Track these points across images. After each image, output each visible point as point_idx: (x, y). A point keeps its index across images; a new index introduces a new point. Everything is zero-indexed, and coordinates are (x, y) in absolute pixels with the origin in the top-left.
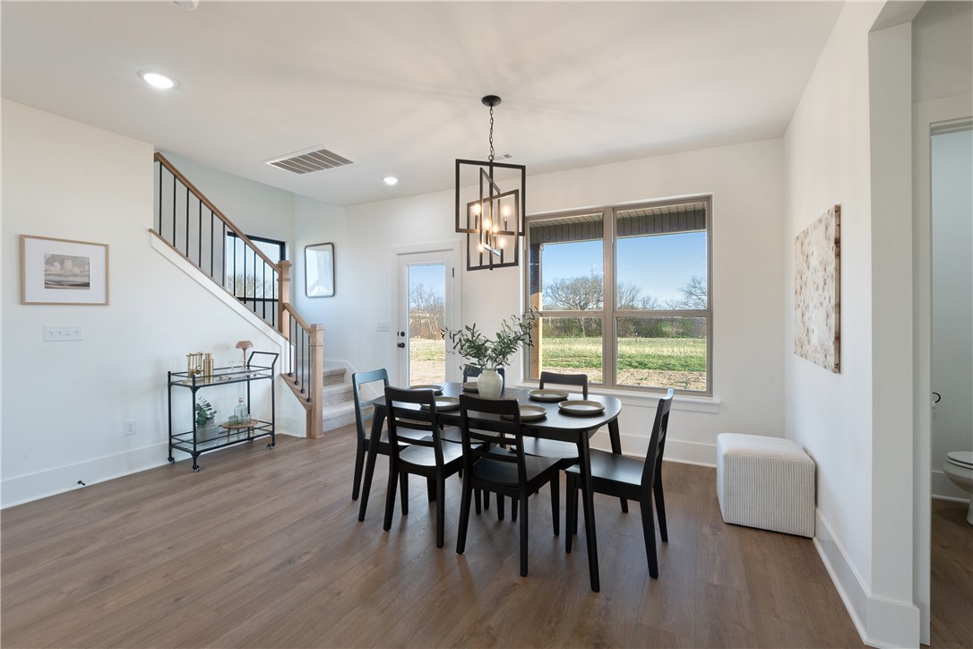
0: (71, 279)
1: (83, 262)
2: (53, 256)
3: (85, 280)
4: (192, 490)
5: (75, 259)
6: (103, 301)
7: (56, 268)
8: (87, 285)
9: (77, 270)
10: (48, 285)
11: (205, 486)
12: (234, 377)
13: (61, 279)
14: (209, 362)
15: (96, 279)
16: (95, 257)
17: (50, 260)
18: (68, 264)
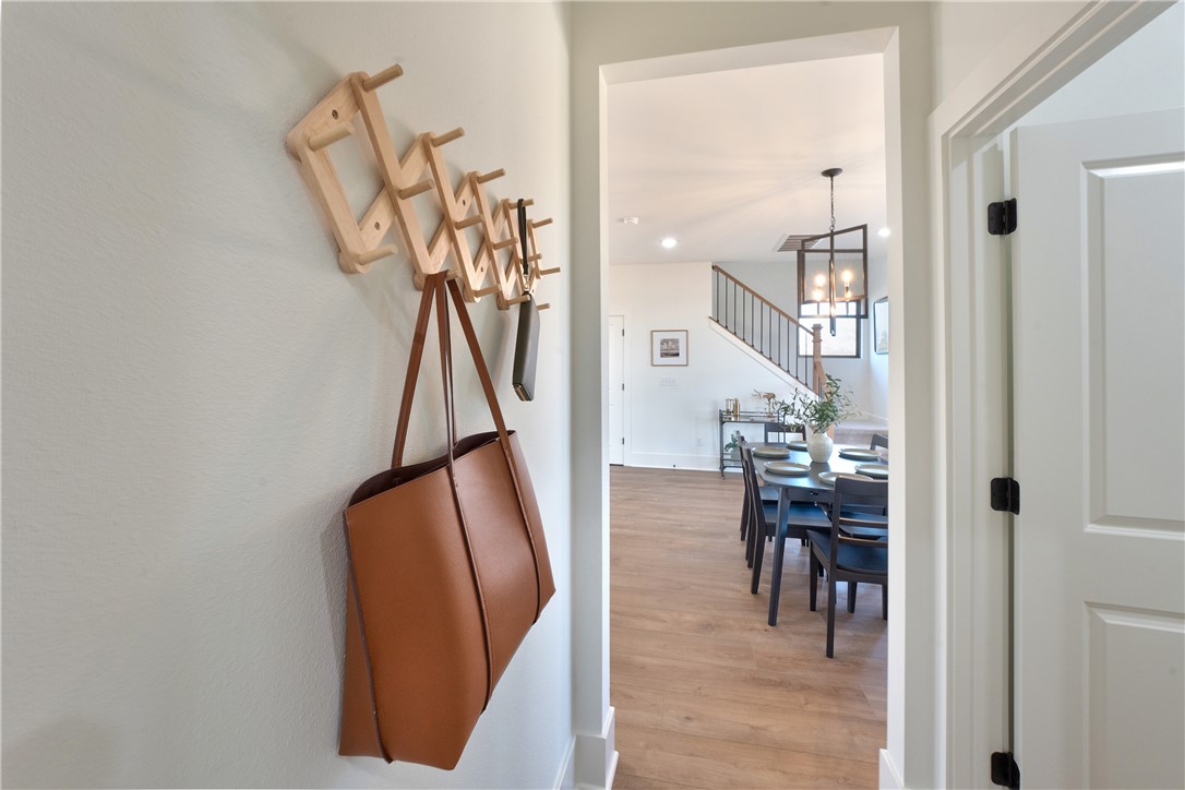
0: (671, 352)
1: (676, 341)
2: (664, 339)
3: (675, 352)
4: (717, 486)
5: (672, 340)
7: (665, 346)
8: (677, 355)
9: (674, 347)
10: (662, 356)
11: (723, 487)
12: (756, 419)
13: (667, 352)
14: (736, 406)
15: (682, 351)
16: (681, 337)
17: (664, 342)
18: (670, 343)
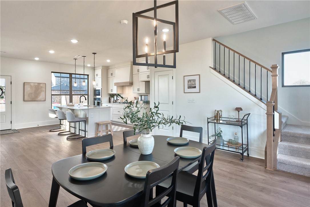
0: (192, 86)
2: (189, 80)
5: (193, 80)
6: (199, 92)
7: (190, 83)
8: (195, 87)
9: (193, 83)
13: (191, 86)
15: (197, 85)
16: (197, 78)
18: (192, 81)
